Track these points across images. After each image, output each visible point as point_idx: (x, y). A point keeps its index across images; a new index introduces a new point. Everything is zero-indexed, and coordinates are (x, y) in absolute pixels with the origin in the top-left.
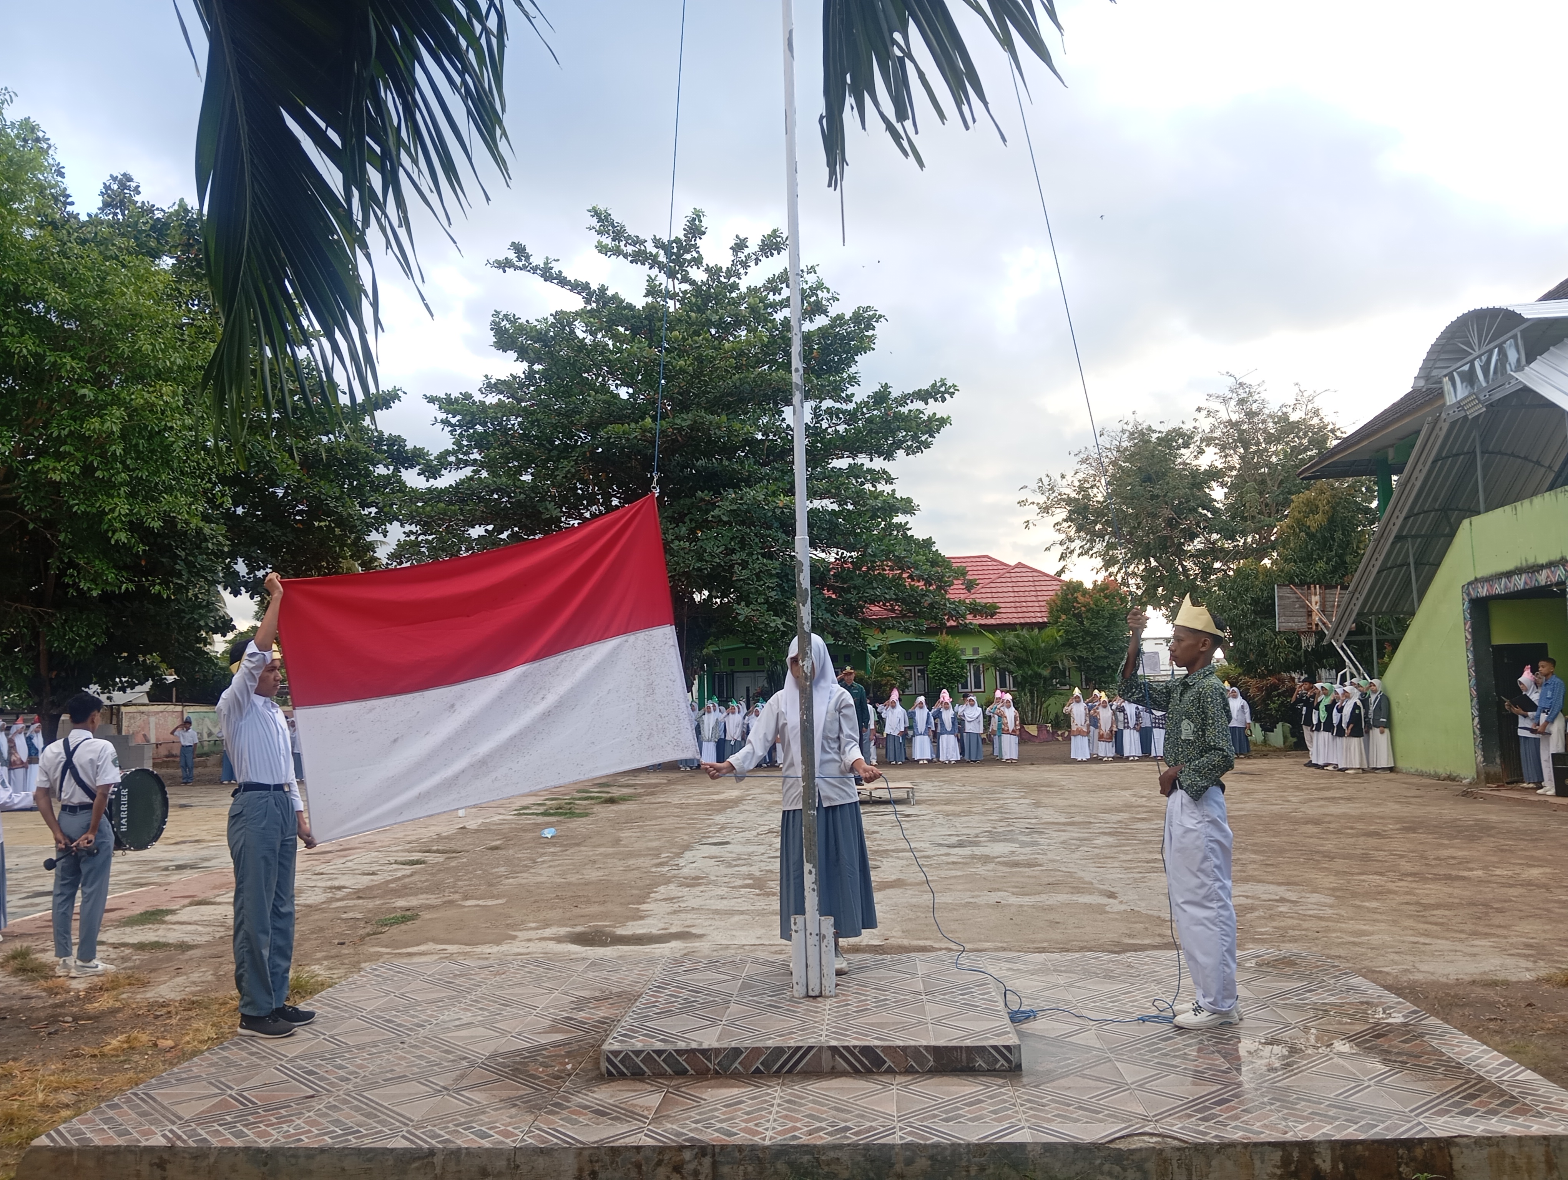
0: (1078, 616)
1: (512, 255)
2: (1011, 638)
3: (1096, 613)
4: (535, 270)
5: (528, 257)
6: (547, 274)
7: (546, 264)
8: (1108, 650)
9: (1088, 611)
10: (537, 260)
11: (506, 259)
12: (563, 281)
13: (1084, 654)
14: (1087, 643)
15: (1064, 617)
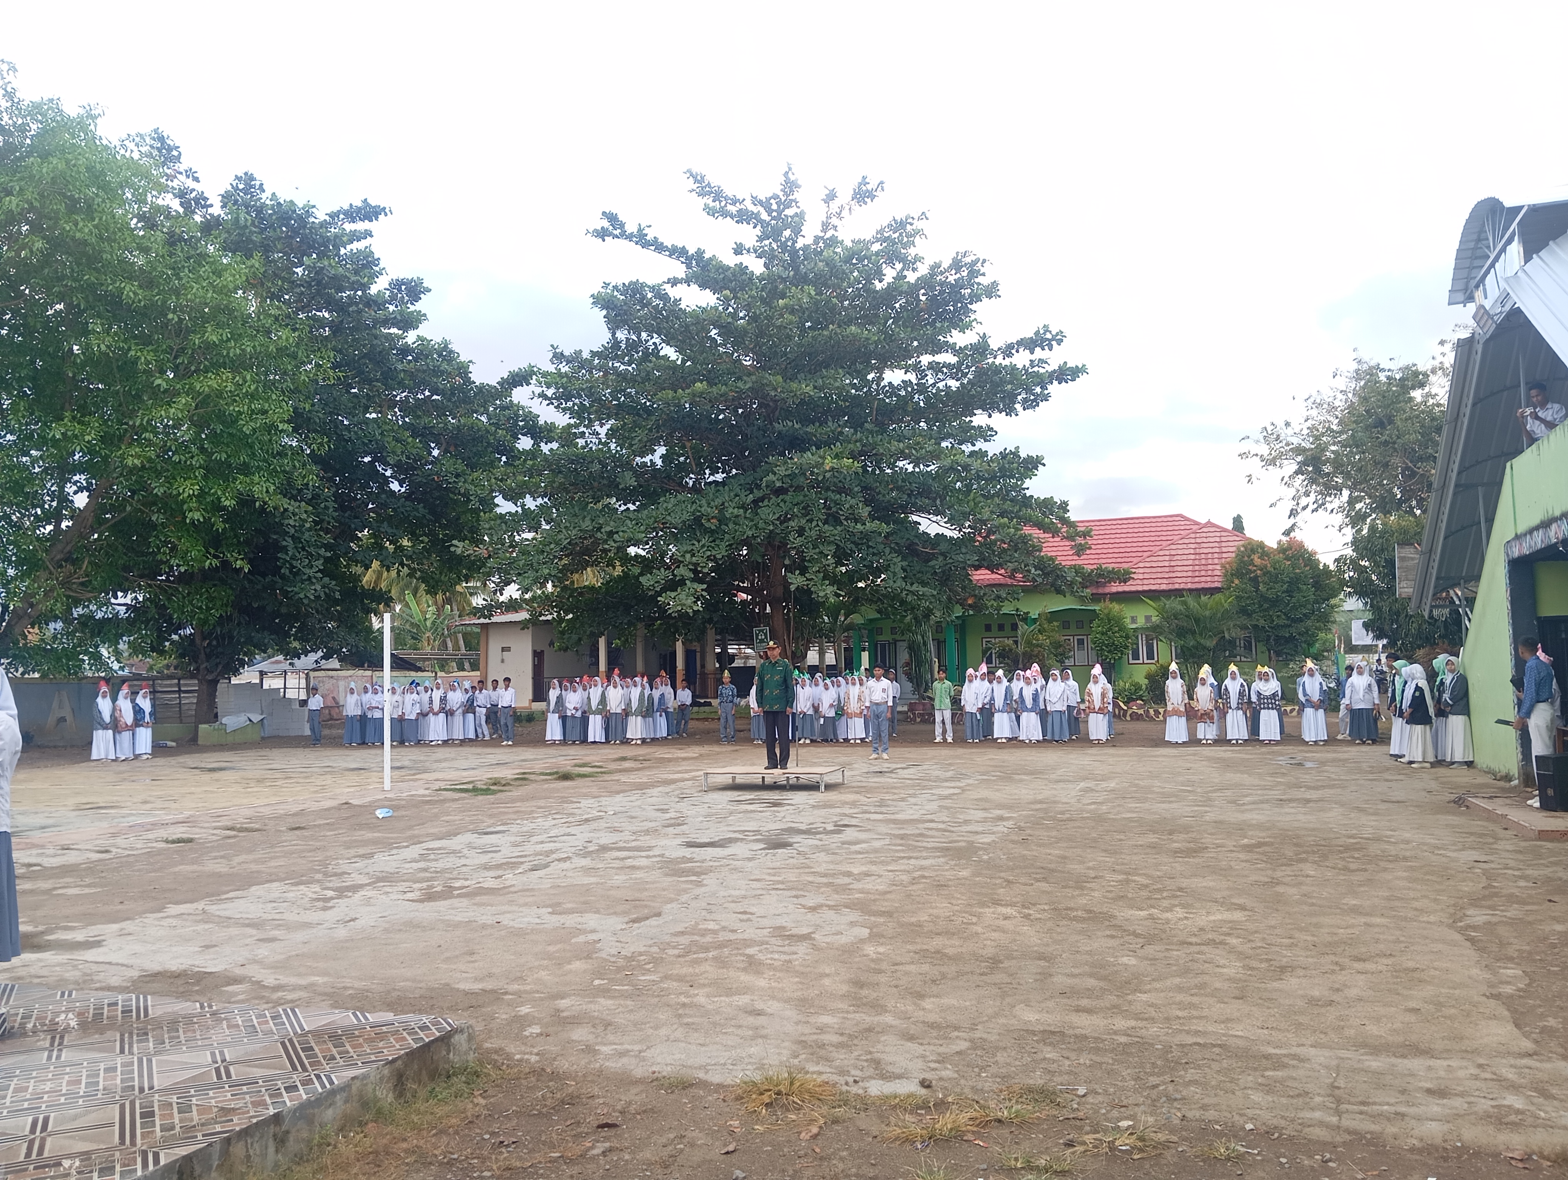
0: (1255, 581)
1: (606, 224)
2: (1174, 604)
3: (1274, 577)
4: (630, 237)
5: (622, 226)
6: (641, 239)
7: (640, 230)
8: (1288, 618)
9: (1264, 574)
10: (631, 228)
11: (602, 228)
12: (659, 247)
13: (1262, 623)
14: (1265, 610)
15: (1237, 582)
